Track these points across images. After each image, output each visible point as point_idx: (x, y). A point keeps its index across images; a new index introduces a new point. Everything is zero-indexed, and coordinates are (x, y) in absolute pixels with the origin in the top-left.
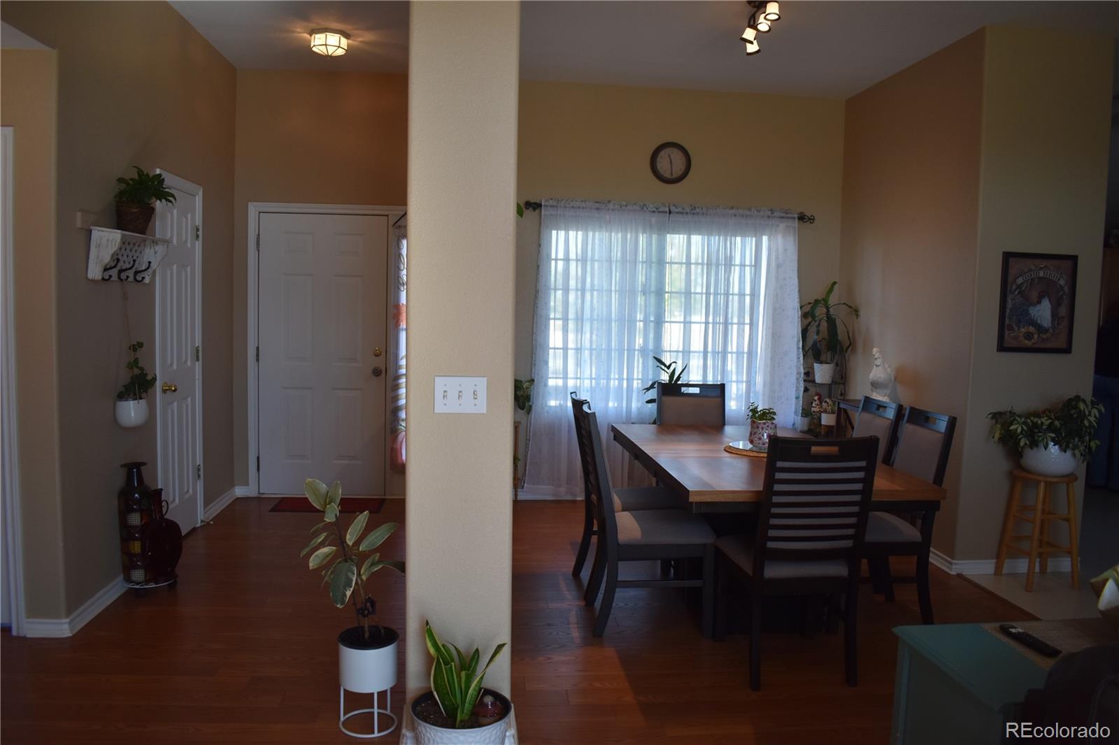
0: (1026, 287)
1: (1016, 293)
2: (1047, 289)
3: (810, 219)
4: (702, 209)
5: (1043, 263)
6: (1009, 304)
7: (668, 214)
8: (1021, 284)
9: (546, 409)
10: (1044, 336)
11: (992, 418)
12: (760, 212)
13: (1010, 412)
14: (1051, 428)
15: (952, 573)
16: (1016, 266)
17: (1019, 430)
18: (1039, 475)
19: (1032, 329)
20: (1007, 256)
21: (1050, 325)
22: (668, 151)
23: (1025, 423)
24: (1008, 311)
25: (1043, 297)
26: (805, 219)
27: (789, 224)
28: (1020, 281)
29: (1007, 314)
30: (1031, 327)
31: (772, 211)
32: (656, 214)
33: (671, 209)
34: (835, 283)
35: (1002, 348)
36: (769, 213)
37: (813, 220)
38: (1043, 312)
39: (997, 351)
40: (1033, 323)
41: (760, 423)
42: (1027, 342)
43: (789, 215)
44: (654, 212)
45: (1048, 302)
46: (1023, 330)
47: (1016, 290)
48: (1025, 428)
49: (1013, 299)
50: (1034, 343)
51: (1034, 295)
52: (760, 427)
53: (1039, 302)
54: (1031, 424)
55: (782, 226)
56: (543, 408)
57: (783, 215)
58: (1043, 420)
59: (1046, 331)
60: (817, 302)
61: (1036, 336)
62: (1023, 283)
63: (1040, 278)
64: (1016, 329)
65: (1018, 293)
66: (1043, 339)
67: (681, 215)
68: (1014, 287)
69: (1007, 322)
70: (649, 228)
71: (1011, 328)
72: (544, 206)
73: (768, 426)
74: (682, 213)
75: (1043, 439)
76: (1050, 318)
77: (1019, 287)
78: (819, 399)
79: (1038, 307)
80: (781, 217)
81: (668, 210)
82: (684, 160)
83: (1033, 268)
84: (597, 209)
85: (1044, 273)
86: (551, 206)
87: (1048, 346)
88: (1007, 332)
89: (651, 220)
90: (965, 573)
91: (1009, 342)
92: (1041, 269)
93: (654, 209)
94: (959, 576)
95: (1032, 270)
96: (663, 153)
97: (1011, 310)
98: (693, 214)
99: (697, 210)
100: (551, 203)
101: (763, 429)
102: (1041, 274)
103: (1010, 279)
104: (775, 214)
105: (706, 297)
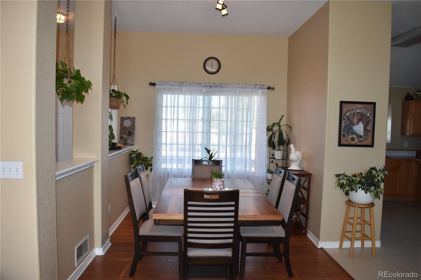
0: (351, 117)
1: (347, 119)
2: (362, 118)
3: (272, 89)
4: (225, 85)
5: (360, 106)
6: (343, 125)
7: (210, 87)
8: (349, 116)
9: (159, 169)
10: (361, 139)
11: (336, 177)
12: (250, 86)
13: (344, 174)
14: (360, 182)
15: (318, 247)
16: (345, 108)
17: (345, 183)
18: (356, 204)
19: (354, 136)
20: (342, 103)
21: (363, 134)
22: (210, 60)
23: (348, 180)
24: (343, 128)
25: (360, 121)
26: (270, 88)
27: (263, 91)
28: (348, 114)
29: (342, 130)
30: (354, 135)
31: (256, 85)
32: (205, 87)
33: (212, 85)
34: (283, 116)
35: (340, 145)
36: (254, 86)
37: (274, 89)
38: (359, 128)
39: (338, 146)
40: (354, 133)
41: (215, 180)
42: (352, 142)
43: (263, 87)
44: (204, 86)
45: (362, 123)
46: (350, 136)
47: (346, 118)
48: (348, 182)
49: (345, 123)
50: (355, 143)
51: (355, 121)
52: (215, 182)
53: (358, 124)
54: (351, 180)
55: (260, 92)
56: (157, 169)
57: (260, 87)
58: (357, 178)
59: (361, 137)
60: (274, 124)
61: (356, 139)
62: (350, 115)
63: (358, 113)
64: (347, 136)
65: (347, 120)
66: (360, 141)
67: (215, 87)
68: (345, 117)
69: (342, 133)
70: (201, 93)
71: (344, 136)
72: (157, 84)
73: (218, 181)
74: (216, 87)
75: (355, 187)
76: (363, 131)
77: (348, 117)
78: (276, 166)
79: (357, 126)
80: (260, 88)
81: (210, 86)
82: (218, 64)
83: (354, 108)
84: (179, 85)
85: (360, 110)
86: (160, 84)
87: (363, 144)
88: (342, 138)
89: (203, 90)
90: (324, 247)
91: (343, 142)
92: (358, 108)
93: (204, 85)
94: (322, 249)
95: (354, 109)
96: (208, 62)
97: (344, 127)
98: (221, 87)
99: (223, 85)
100: (160, 83)
101: (216, 182)
102: (358, 111)
103: (343, 113)
104: (257, 87)
105: (227, 122)
